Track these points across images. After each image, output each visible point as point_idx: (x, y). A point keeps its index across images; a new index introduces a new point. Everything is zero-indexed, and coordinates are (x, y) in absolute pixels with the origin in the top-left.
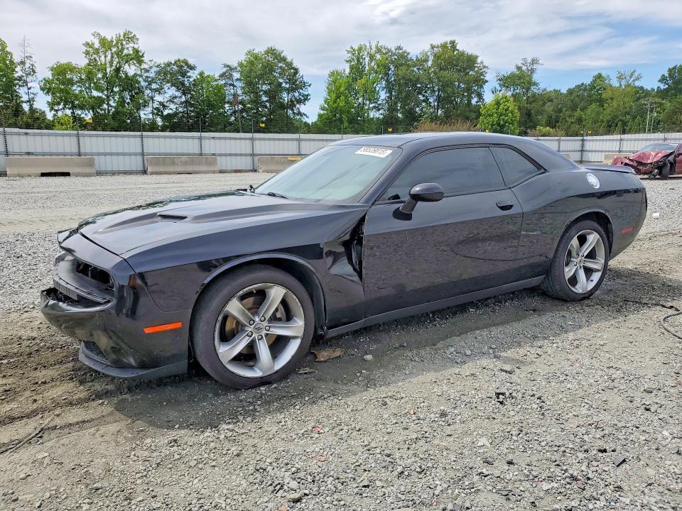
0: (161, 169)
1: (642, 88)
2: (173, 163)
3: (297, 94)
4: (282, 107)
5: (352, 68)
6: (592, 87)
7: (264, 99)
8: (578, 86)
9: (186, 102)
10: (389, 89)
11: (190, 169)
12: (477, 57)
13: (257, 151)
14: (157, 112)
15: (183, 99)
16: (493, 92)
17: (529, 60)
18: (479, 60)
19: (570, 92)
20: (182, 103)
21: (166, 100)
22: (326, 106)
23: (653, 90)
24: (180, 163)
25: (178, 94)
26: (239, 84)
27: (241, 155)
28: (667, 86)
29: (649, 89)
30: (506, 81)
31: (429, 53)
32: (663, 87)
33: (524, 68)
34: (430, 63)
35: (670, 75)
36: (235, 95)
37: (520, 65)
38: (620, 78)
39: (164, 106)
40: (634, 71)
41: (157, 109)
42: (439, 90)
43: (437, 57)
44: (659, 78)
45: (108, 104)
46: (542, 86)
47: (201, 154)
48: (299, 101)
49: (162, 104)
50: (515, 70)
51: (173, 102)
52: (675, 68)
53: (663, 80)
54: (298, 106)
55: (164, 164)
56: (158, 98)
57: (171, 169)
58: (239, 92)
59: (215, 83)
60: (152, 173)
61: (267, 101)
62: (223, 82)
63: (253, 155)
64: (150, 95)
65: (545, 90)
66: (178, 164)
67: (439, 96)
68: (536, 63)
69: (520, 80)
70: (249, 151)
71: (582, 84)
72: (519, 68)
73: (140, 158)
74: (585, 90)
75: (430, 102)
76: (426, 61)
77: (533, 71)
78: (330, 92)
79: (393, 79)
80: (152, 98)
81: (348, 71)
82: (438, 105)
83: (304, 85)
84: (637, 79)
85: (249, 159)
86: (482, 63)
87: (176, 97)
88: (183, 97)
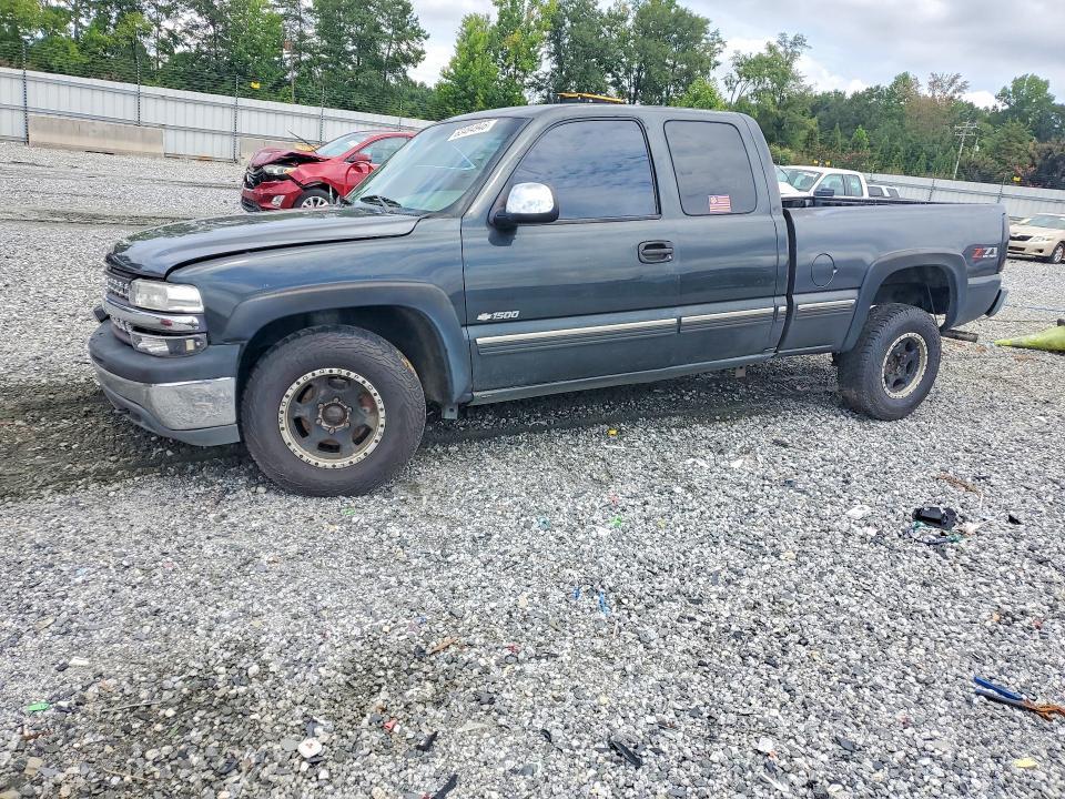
0: (56, 139)
1: (971, 105)
2: (80, 133)
3: (404, 46)
4: (378, 65)
5: (502, 15)
6: (891, 94)
7: (351, 48)
8: (870, 91)
9: (215, 36)
10: (558, 55)
11: (110, 145)
12: (708, 22)
13: (243, 128)
14: (164, 46)
15: (211, 31)
16: (726, 83)
17: (790, 38)
18: (711, 28)
19: (856, 97)
20: (206, 37)
21: (179, 29)
22: (452, 71)
23: (987, 110)
24: (91, 134)
25: (201, 21)
26: (308, 18)
27: (213, 132)
28: (1007, 107)
29: (982, 108)
30: (749, 68)
31: (630, 7)
32: (1002, 107)
33: (781, 49)
34: (630, 23)
35: (1014, 88)
36: (302, 36)
37: (774, 43)
38: (934, 84)
39: (175, 38)
40: (958, 76)
41: (163, 42)
42: (639, 70)
43: (642, 14)
44: (999, 91)
45: (76, 22)
46: (807, 82)
47: (138, 123)
48: (407, 60)
49: (171, 33)
50: (765, 52)
51: (191, 34)
52: (1023, 79)
53: (1003, 95)
54: (404, 67)
55: (61, 131)
56: (167, 24)
57: (74, 141)
58: (309, 31)
59: (267, 11)
60: (36, 145)
61: (353, 52)
62: (282, 11)
63: (235, 134)
64: (154, 16)
65: (810, 89)
66: (88, 135)
67: (638, 79)
68: (801, 44)
69: (771, 68)
70: (228, 128)
71: (878, 87)
72: (771, 48)
73: (20, 116)
74: (880, 96)
75: (625, 88)
76: (624, 19)
77: (794, 56)
78: (459, 49)
79: (566, 41)
80: (157, 23)
81: (495, 19)
82: (636, 94)
83: (418, 34)
84: (960, 89)
85: (227, 141)
86: (716, 33)
87: (197, 27)
88: (211, 27)
